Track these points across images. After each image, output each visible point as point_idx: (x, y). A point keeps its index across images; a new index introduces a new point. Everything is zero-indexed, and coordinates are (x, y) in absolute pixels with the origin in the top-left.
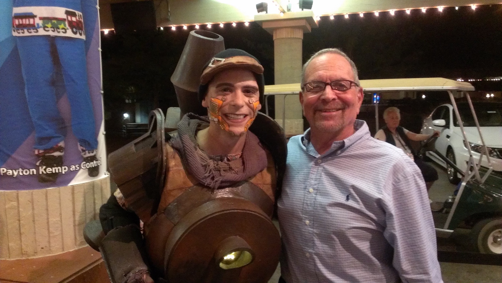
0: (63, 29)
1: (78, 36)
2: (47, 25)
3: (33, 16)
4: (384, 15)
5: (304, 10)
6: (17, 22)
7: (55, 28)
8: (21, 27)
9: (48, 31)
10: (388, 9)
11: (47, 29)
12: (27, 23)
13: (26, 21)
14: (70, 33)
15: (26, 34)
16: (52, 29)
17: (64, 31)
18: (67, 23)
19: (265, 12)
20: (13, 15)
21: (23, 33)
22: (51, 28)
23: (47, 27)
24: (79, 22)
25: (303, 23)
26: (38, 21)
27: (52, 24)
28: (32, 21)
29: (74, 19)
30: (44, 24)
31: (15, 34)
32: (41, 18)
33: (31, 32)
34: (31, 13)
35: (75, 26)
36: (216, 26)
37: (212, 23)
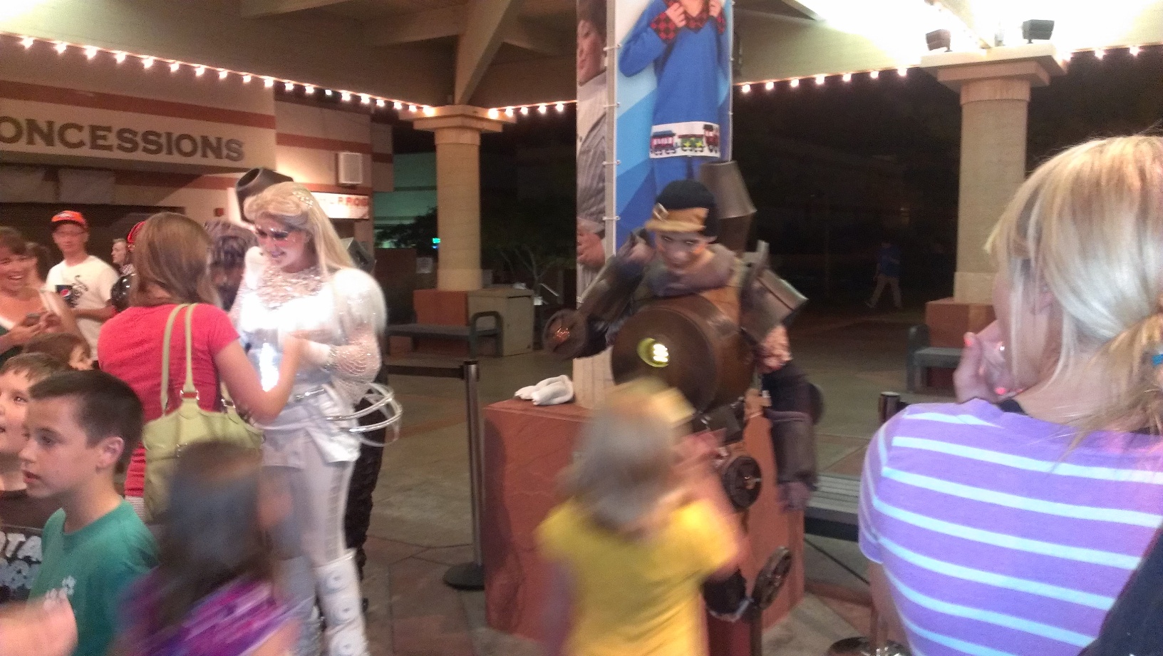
0: (701, 147)
1: (713, 154)
2: (685, 144)
3: (671, 135)
6: (655, 142)
7: (693, 146)
8: (659, 147)
9: (685, 150)
11: (685, 148)
12: (666, 143)
13: (664, 141)
14: (706, 153)
15: (664, 155)
16: (690, 148)
17: (700, 149)
18: (704, 140)
19: (945, 49)
20: (652, 134)
21: (661, 154)
22: (690, 146)
23: (685, 146)
24: (715, 137)
25: (1030, 69)
26: (677, 140)
27: (691, 142)
28: (670, 139)
29: (711, 134)
30: (682, 143)
31: (653, 156)
32: (681, 137)
33: (668, 153)
34: (670, 131)
35: (712, 142)
36: (834, 81)
37: (826, 75)
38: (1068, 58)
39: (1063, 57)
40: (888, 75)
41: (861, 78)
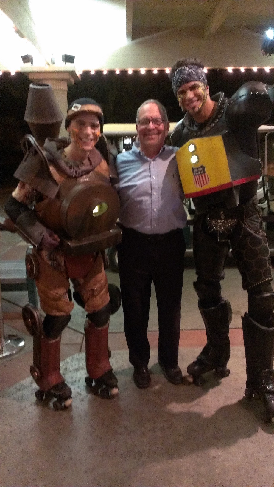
4: (136, 72)
5: (68, 63)
25: (67, 76)
38: (81, 73)
39: (79, 73)
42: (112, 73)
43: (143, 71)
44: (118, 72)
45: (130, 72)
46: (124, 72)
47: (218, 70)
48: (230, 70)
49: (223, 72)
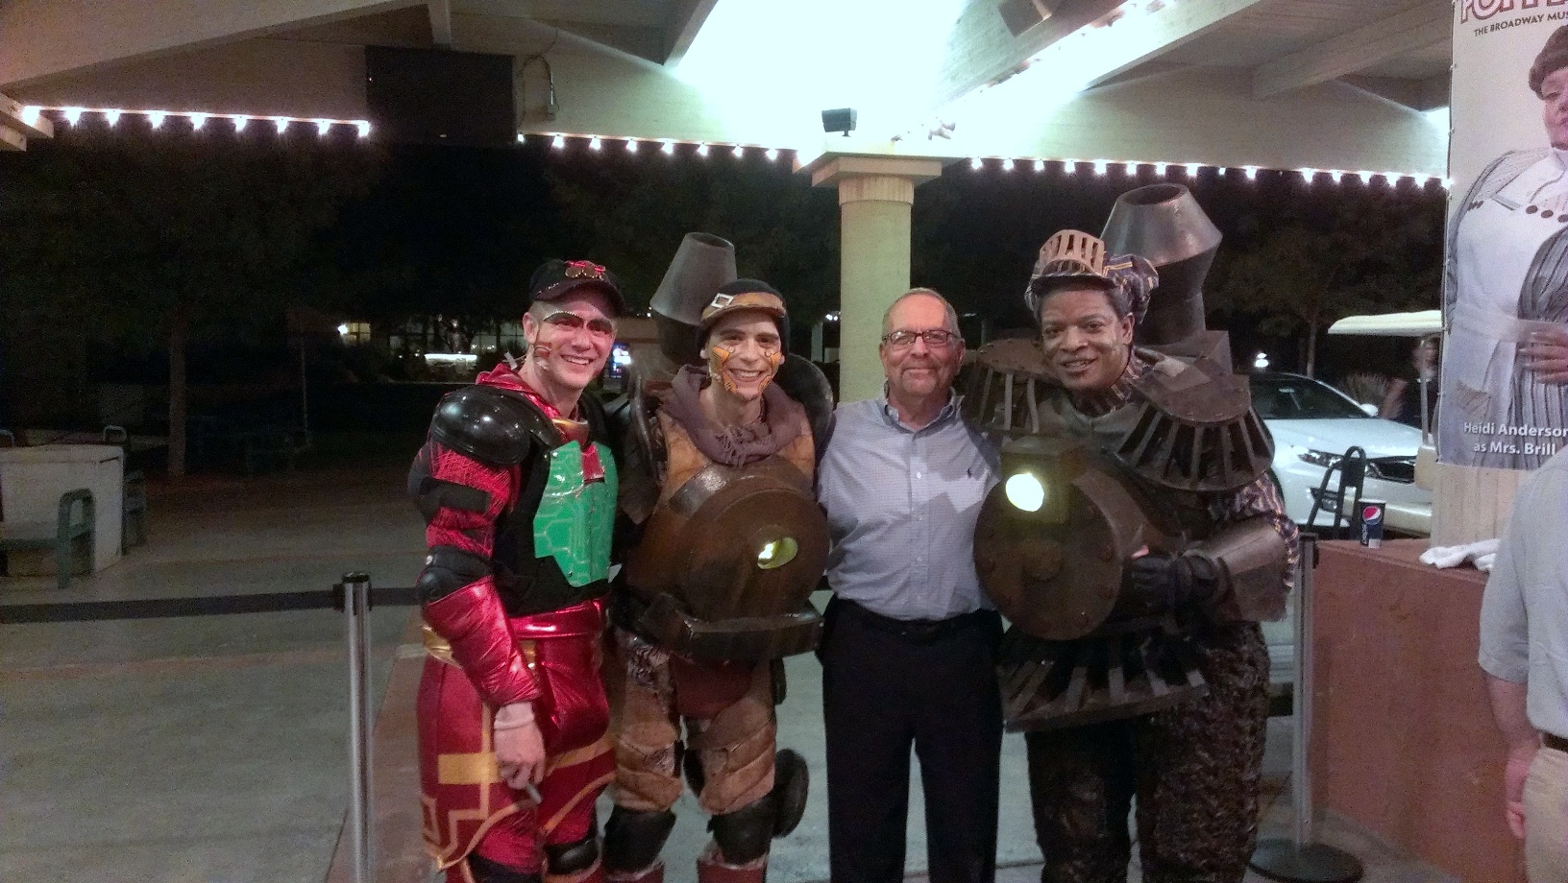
4: (1084, 168)
10: (1091, 159)
19: (843, 133)
36: (686, 150)
37: (678, 141)
40: (754, 154)
41: (721, 152)
42: (1024, 165)
43: (1100, 169)
44: (1039, 167)
45: (1070, 168)
46: (1054, 166)
47: (1281, 173)
48: (1308, 174)
49: (1292, 177)
